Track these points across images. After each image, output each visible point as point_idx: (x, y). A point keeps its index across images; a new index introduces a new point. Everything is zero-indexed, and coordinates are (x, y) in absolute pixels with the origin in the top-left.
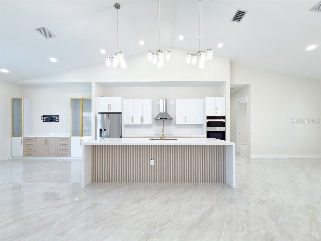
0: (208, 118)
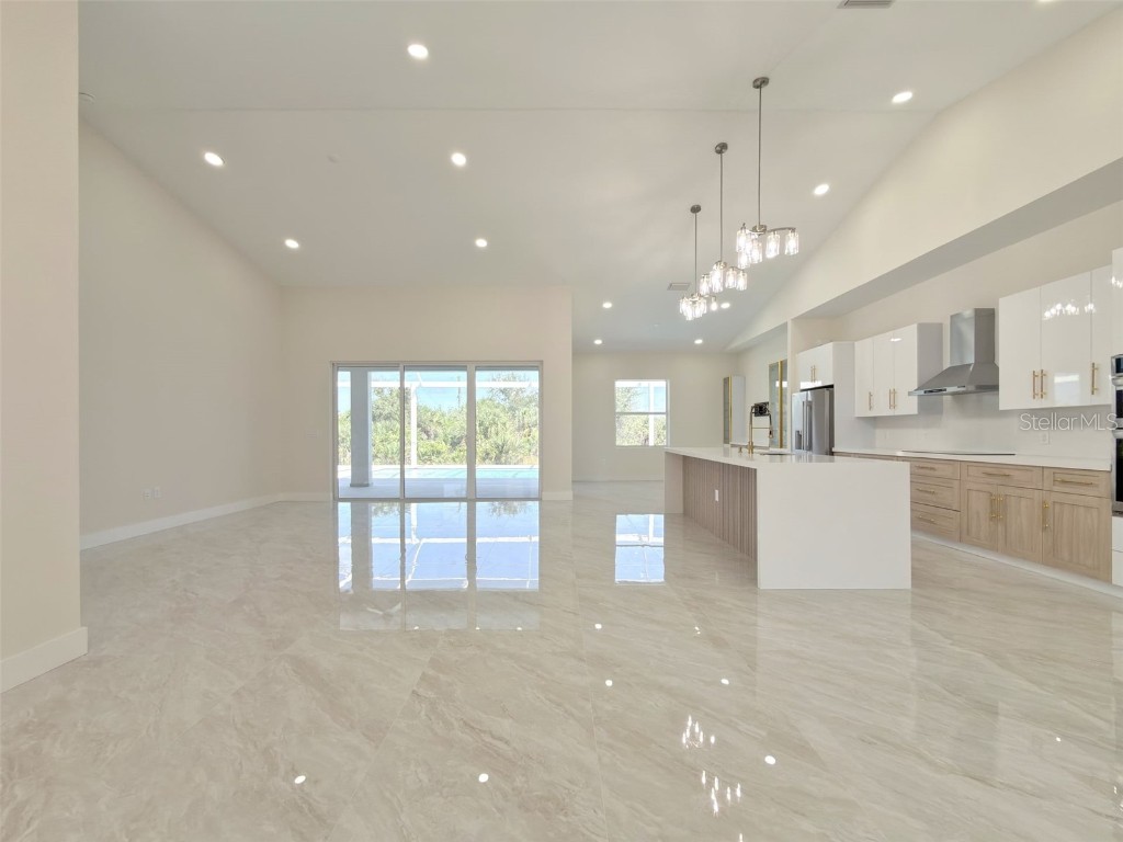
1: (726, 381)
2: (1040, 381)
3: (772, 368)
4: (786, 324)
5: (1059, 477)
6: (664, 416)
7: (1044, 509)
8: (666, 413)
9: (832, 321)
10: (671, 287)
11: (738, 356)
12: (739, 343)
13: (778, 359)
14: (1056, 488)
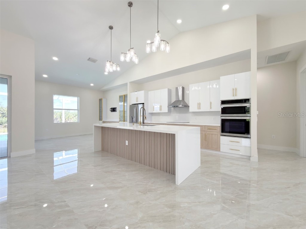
0: (223, 102)
1: (100, 100)
2: (199, 105)
3: (120, 97)
4: (127, 83)
5: (208, 128)
6: (77, 111)
7: (206, 136)
8: (78, 110)
9: (139, 85)
10: (89, 59)
11: (105, 92)
12: (105, 88)
13: (123, 94)
14: (208, 131)
